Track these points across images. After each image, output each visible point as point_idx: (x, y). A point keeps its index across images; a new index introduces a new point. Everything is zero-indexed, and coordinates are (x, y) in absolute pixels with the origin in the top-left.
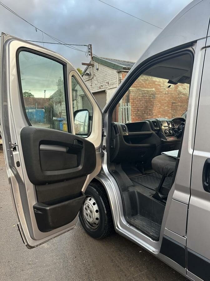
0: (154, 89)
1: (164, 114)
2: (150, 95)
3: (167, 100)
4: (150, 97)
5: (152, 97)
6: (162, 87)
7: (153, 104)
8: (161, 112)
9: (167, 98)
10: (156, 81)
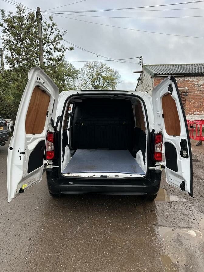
0: (186, 88)
1: (199, 108)
2: (182, 93)
3: (201, 96)
4: (182, 94)
5: (184, 94)
6: (195, 85)
7: (185, 100)
8: (196, 107)
9: (202, 94)
10: (189, 81)
